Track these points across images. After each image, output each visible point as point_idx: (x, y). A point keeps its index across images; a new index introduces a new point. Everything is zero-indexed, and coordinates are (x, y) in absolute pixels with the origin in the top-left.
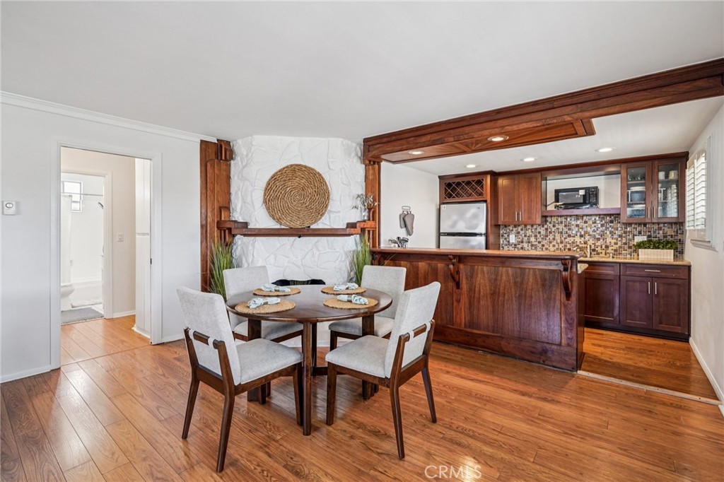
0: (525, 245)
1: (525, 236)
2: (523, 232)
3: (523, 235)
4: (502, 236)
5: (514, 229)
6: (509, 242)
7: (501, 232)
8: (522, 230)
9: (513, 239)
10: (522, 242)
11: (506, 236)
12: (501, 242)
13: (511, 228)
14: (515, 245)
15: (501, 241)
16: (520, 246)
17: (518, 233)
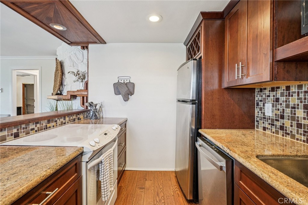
0: (287, 123)
1: (287, 106)
2: (284, 98)
3: (284, 104)
4: (258, 105)
5: (272, 94)
6: (264, 113)
7: (256, 99)
8: (282, 95)
9: (269, 110)
10: (282, 117)
11: (262, 106)
12: (256, 115)
13: (267, 92)
14: (272, 120)
15: (256, 111)
16: (279, 124)
17: (277, 100)
